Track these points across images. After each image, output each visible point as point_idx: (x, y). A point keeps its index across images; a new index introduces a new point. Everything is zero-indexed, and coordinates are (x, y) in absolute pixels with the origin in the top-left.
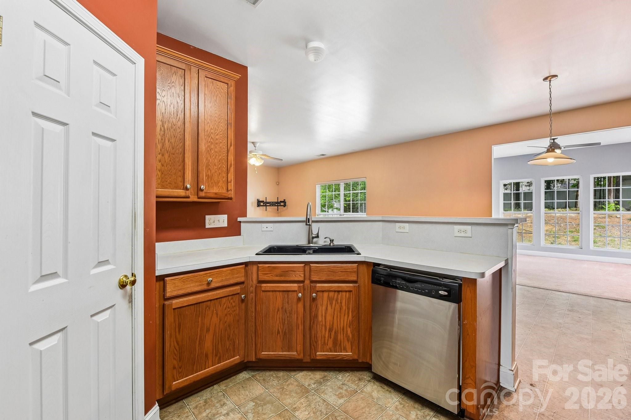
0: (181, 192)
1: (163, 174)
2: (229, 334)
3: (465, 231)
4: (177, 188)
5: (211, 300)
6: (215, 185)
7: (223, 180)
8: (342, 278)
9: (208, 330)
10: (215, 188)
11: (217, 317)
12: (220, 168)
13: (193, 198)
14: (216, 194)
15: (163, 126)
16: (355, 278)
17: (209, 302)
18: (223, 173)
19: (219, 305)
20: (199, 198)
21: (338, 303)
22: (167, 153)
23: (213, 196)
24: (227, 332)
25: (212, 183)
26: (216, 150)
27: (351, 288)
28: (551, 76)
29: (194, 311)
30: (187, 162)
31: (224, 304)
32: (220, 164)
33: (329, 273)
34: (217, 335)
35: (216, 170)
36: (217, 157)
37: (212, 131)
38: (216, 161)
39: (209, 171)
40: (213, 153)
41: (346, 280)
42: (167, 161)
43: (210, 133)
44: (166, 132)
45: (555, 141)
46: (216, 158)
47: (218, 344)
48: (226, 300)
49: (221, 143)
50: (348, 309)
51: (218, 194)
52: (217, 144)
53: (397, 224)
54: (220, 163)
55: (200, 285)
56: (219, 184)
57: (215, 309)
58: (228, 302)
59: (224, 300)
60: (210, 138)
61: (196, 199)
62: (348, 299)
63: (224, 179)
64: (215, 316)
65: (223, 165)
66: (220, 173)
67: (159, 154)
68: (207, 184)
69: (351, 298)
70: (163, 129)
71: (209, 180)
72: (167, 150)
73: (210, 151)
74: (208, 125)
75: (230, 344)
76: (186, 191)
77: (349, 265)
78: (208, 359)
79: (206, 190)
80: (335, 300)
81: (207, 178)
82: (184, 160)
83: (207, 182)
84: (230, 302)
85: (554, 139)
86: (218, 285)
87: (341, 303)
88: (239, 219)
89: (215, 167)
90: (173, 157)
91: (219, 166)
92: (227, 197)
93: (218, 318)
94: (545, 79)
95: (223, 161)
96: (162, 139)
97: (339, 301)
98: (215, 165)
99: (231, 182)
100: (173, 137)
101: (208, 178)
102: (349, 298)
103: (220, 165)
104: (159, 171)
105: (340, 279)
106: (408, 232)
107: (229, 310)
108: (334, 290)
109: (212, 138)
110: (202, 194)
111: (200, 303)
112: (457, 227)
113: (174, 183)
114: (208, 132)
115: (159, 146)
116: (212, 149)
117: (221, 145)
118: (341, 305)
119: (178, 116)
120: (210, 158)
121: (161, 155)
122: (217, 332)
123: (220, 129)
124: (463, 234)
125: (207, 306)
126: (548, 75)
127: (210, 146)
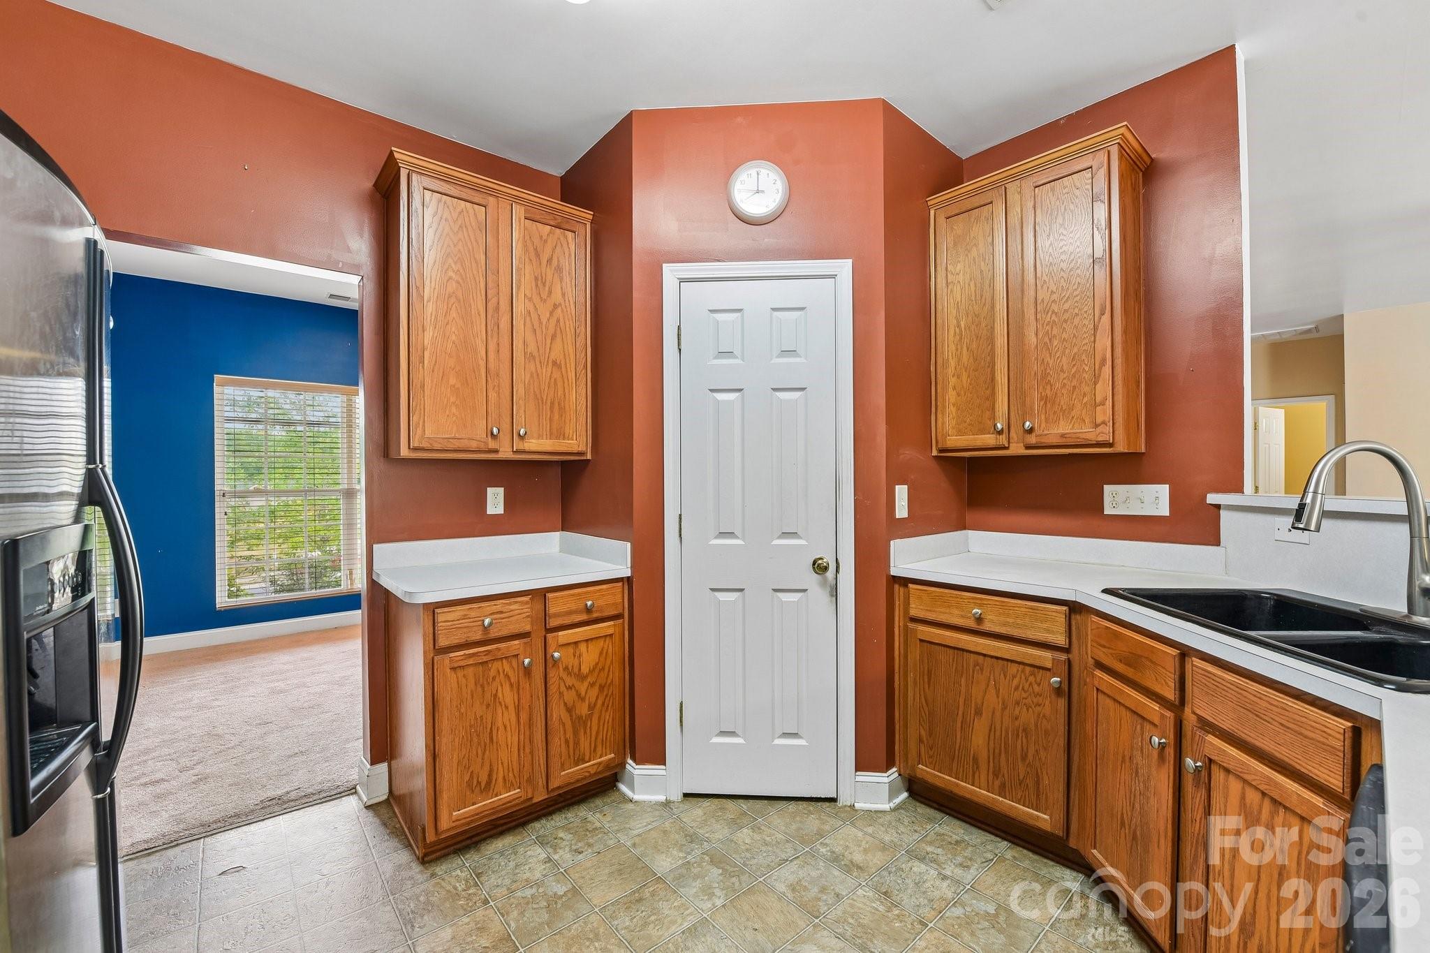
0: (989, 439)
1: (959, 409)
2: (1025, 748)
4: (982, 431)
5: (985, 655)
6: (1061, 417)
7: (1084, 401)
9: (979, 712)
10: (1062, 422)
11: (998, 697)
12: (1074, 376)
13: (1017, 449)
14: (1063, 436)
15: (959, 326)
17: (981, 657)
18: (1083, 385)
19: (1002, 675)
20: (1028, 447)
22: (965, 371)
23: (1055, 441)
24: (1020, 741)
25: (1055, 413)
26: (1064, 335)
29: (953, 661)
30: (1000, 379)
31: (1014, 677)
32: (1074, 365)
34: (998, 733)
35: (1065, 381)
36: (1067, 351)
37: (1055, 297)
38: (1064, 359)
39: (1049, 387)
40: (1056, 346)
42: (965, 386)
43: (1050, 302)
44: (964, 334)
46: (1064, 353)
47: (1000, 754)
48: (1018, 671)
49: (1077, 315)
51: (1068, 436)
52: (1065, 321)
54: (1074, 363)
55: (962, 617)
56: (1073, 413)
57: (992, 677)
58: (1023, 677)
59: (1013, 669)
60: (1050, 313)
61: (1022, 451)
63: (1086, 400)
64: (992, 691)
65: (1084, 366)
66: (1074, 387)
67: (953, 376)
68: (1043, 417)
70: (957, 330)
71: (1049, 405)
72: (966, 365)
73: (1050, 342)
74: (1045, 286)
75: (1028, 772)
76: (998, 437)
78: (977, 768)
79: (1042, 429)
81: (1042, 403)
82: (993, 379)
83: (1044, 411)
84: (1027, 680)
86: (997, 630)
88: (1212, 498)
89: (1063, 376)
90: (975, 375)
91: (1073, 371)
92: (1095, 442)
93: (1000, 698)
95: (1084, 357)
96: (957, 350)
98: (1062, 371)
99: (1103, 404)
100: (975, 339)
101: (1046, 403)
103: (1075, 368)
104: (954, 405)
107: (1024, 695)
109: (1053, 312)
110: (1032, 439)
111: (963, 650)
113: (977, 423)
114: (1045, 305)
115: (952, 363)
116: (1055, 336)
117: (1076, 321)
119: (984, 297)
120: (1051, 356)
121: (955, 377)
122: (998, 727)
123: (1074, 285)
125: (976, 664)
127: (1050, 332)
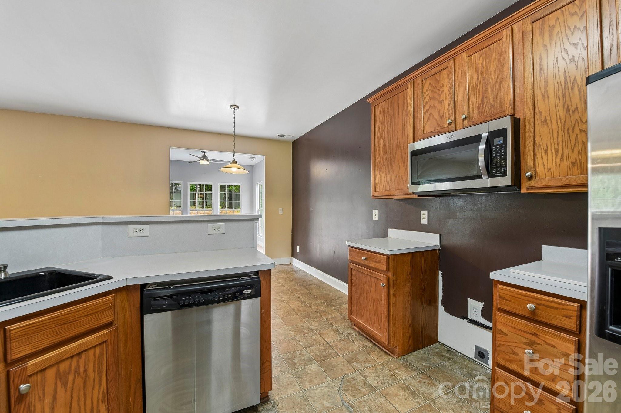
3: (219, 228)
8: (87, 327)
16: (110, 319)
21: (79, 374)
27: (105, 337)
28: (236, 106)
33: (59, 327)
41: (95, 327)
45: (205, 154)
50: (100, 373)
53: (130, 226)
62: (98, 358)
69: (103, 354)
77: (100, 300)
80: (73, 371)
85: (204, 152)
87: (85, 371)
94: (232, 106)
97: (82, 370)
102: (101, 354)
105: (83, 331)
106: (149, 235)
108: (70, 356)
112: (211, 225)
118: (86, 374)
124: (217, 232)
126: (233, 104)
